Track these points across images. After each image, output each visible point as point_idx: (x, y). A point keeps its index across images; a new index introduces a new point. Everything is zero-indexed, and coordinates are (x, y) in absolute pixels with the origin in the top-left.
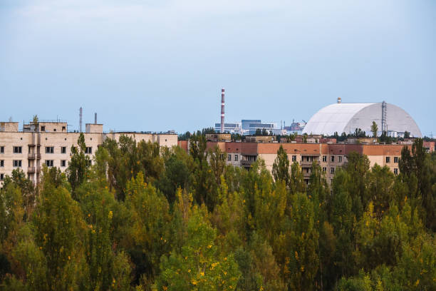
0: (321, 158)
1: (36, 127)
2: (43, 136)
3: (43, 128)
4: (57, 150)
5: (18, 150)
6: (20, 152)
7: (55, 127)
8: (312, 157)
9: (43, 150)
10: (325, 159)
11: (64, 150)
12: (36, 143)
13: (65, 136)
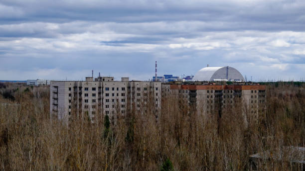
0: (223, 92)
1: (101, 79)
2: (104, 83)
3: (104, 80)
4: (111, 89)
5: (94, 89)
6: (95, 90)
7: (109, 79)
8: (219, 91)
9: (104, 89)
10: (225, 92)
11: (113, 89)
12: (102, 86)
13: (113, 83)
